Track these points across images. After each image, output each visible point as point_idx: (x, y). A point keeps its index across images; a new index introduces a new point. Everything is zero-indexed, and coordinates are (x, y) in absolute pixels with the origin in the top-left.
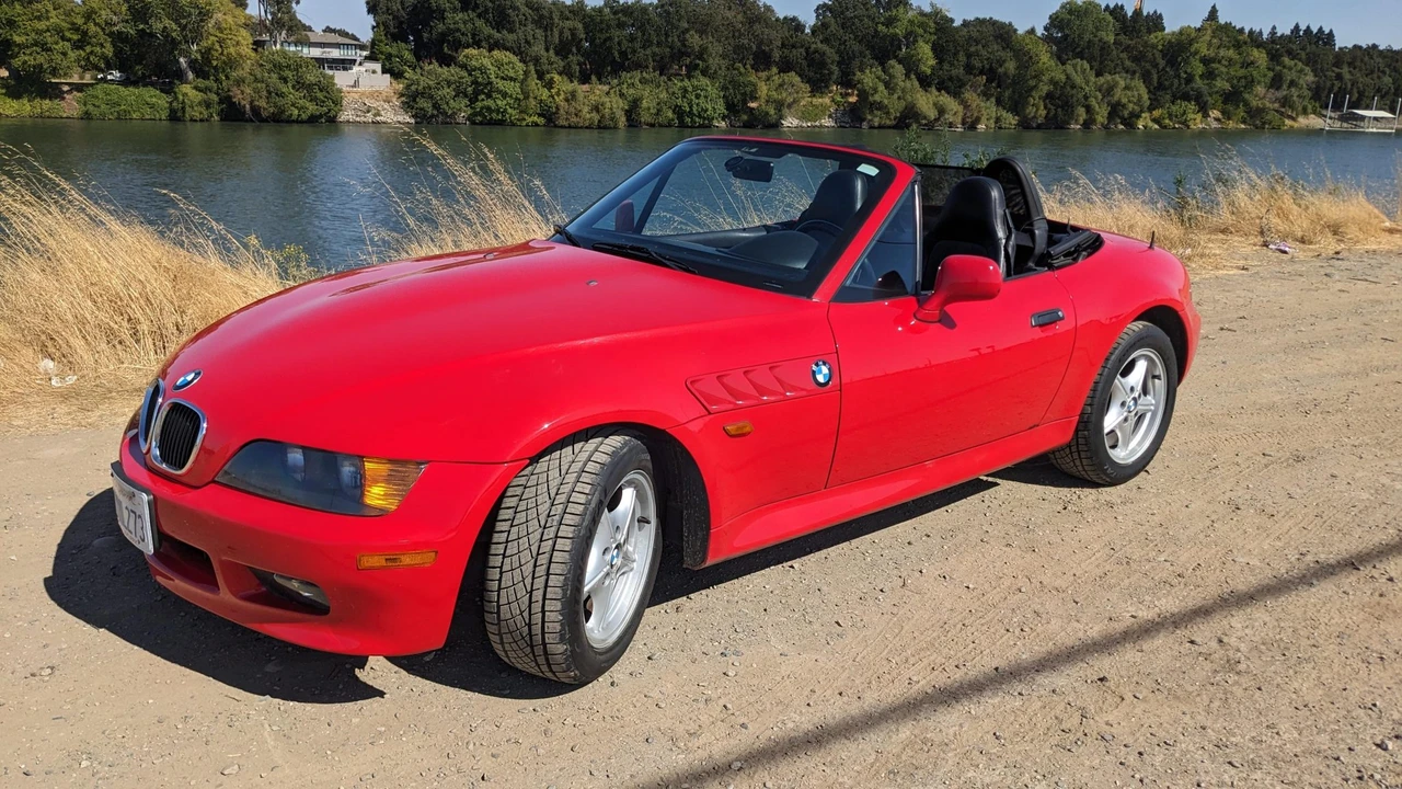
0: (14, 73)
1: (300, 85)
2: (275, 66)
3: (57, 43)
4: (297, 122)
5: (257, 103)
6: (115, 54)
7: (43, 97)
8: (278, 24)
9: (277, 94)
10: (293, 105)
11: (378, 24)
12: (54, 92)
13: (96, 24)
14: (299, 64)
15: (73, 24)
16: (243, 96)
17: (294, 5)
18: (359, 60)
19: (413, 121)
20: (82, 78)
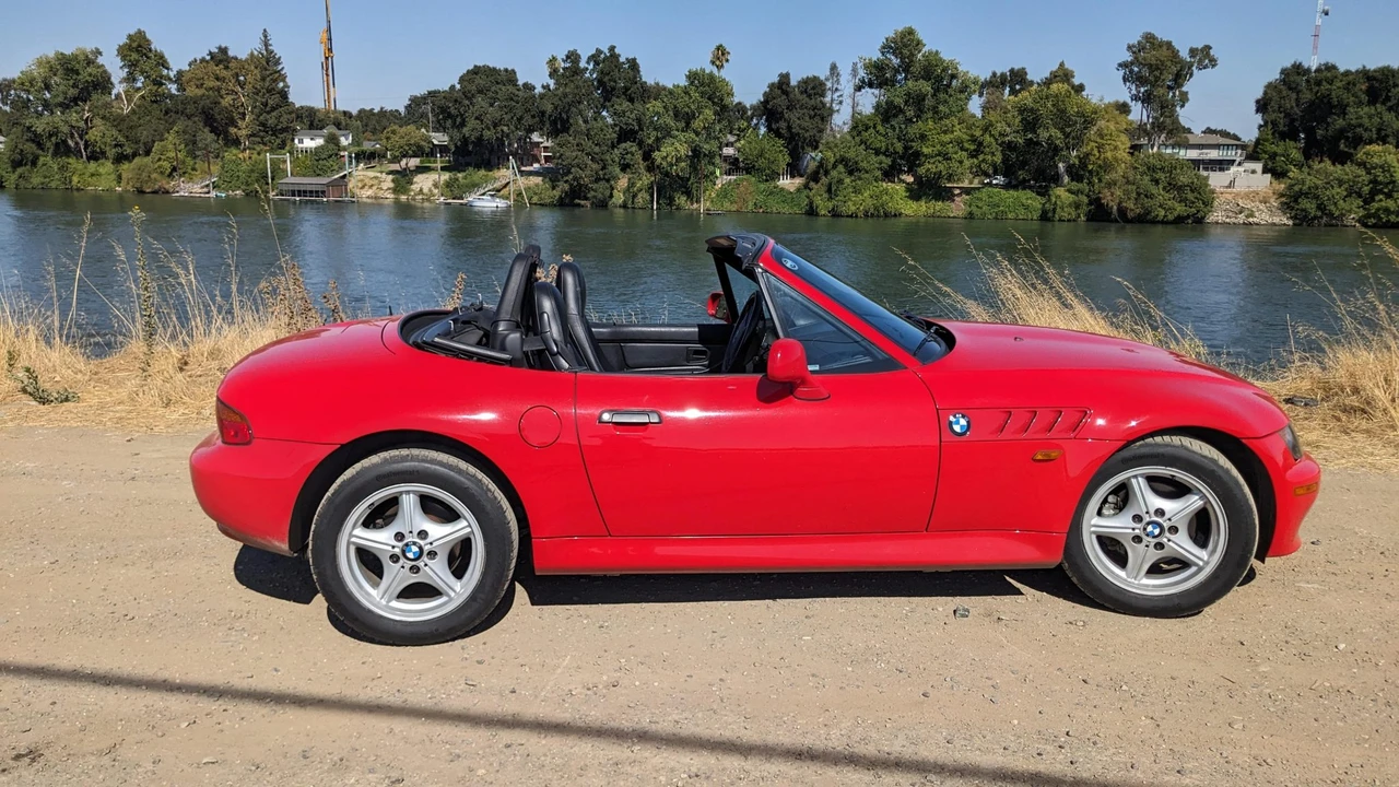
0: (918, 179)
1: (1172, 186)
2: (1149, 168)
3: (956, 153)
4: (1164, 222)
5: (1124, 204)
6: (1003, 162)
7: (937, 200)
8: (1159, 127)
9: (1146, 196)
10: (1161, 206)
11: (1266, 123)
12: (945, 195)
13: (991, 135)
14: (1173, 166)
15: (972, 136)
16: (1111, 198)
17: (1178, 109)
18: (1238, 160)
19: (1291, 223)
20: (971, 183)
